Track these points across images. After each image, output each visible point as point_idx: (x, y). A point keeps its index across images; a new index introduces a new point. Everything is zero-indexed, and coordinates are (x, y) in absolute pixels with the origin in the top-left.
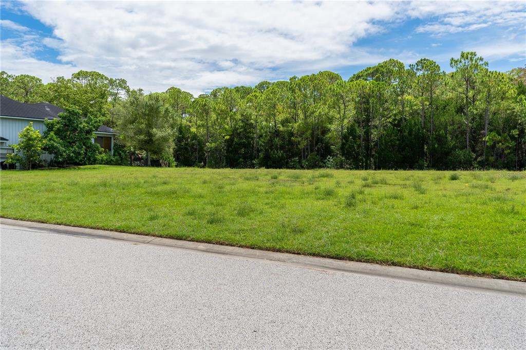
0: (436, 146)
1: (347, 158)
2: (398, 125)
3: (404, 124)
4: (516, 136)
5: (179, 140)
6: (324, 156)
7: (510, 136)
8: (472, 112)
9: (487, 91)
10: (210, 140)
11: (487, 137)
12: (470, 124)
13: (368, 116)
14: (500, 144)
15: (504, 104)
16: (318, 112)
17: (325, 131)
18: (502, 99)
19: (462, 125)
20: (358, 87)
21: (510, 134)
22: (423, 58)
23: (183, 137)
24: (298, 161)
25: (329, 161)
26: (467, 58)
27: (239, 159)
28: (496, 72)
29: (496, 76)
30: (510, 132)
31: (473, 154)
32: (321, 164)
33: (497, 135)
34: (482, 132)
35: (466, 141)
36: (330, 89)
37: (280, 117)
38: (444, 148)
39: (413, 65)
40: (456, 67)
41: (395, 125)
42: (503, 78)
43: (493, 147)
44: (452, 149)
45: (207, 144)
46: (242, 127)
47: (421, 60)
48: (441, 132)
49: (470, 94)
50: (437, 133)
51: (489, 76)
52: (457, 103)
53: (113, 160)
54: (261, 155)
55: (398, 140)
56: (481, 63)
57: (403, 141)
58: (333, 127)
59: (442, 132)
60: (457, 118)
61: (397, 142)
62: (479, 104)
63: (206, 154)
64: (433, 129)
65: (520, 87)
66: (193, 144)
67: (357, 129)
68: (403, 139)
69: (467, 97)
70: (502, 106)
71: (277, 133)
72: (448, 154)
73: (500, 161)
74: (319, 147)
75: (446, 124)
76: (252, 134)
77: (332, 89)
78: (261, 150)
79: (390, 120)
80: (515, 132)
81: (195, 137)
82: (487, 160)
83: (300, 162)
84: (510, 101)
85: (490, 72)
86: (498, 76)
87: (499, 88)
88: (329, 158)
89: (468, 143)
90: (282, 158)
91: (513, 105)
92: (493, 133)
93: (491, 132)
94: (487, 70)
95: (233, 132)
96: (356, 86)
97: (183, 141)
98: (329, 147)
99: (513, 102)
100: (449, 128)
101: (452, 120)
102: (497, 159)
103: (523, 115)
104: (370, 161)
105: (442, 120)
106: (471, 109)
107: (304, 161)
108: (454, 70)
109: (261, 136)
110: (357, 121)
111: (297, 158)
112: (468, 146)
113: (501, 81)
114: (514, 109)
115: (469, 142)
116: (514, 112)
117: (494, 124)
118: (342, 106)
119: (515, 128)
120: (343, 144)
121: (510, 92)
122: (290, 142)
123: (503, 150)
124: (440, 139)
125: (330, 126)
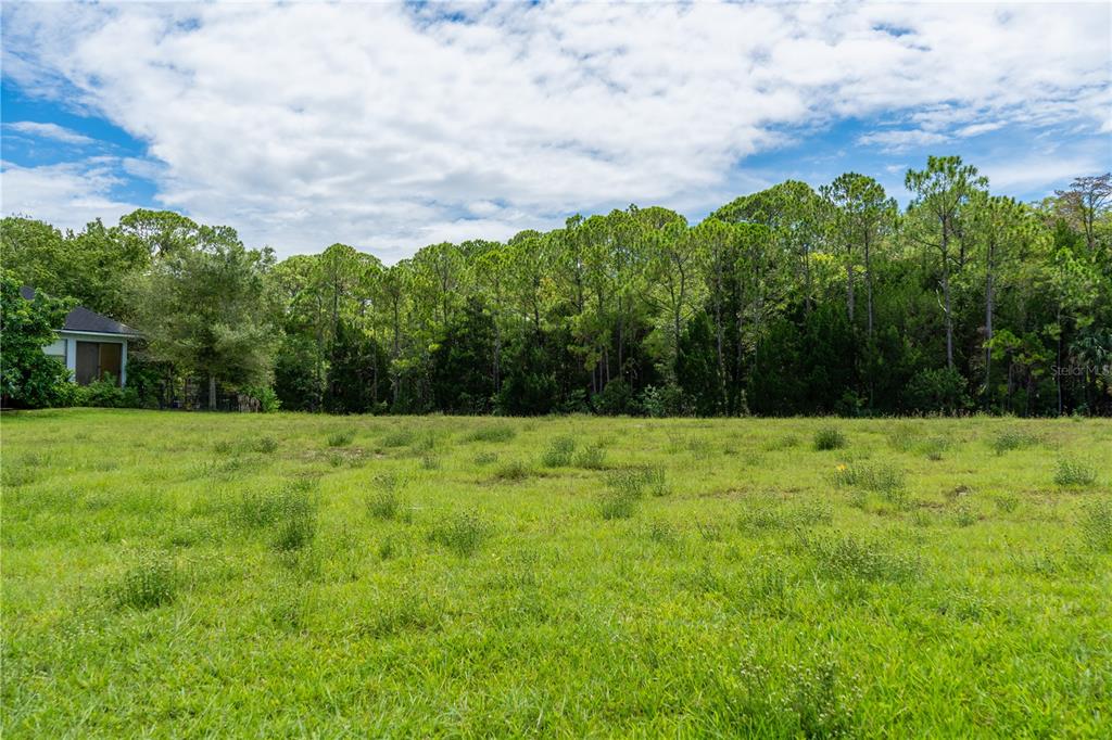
0: (880, 361)
1: (687, 390)
2: (798, 317)
3: (808, 313)
4: (1057, 338)
5: (336, 355)
6: (639, 387)
7: (1042, 337)
8: (958, 287)
9: (987, 241)
10: (402, 353)
11: (992, 342)
12: (953, 313)
13: (735, 298)
14: (1022, 356)
15: (1027, 269)
16: (623, 290)
17: (644, 331)
18: (1023, 257)
19: (936, 315)
20: (708, 234)
21: (1044, 333)
22: (849, 173)
23: (345, 348)
24: (583, 396)
25: (650, 397)
26: (942, 170)
27: (459, 394)
28: (1005, 197)
29: (1007, 207)
30: (1042, 329)
31: (962, 378)
32: (632, 403)
33: (1013, 337)
34: (980, 329)
35: (946, 351)
36: (650, 240)
37: (549, 305)
38: (898, 366)
39: (826, 188)
40: (919, 189)
41: (791, 317)
42: (1022, 211)
43: (1006, 362)
44: (915, 368)
45: (393, 362)
46: (467, 324)
47: (845, 176)
48: (890, 332)
49: (953, 247)
50: (882, 332)
51: (991, 207)
52: (924, 268)
53: (118, 397)
54: (507, 384)
55: (797, 349)
56: (972, 178)
57: (808, 352)
58: (659, 322)
59: (893, 330)
60: (925, 299)
61: (796, 354)
62: (972, 269)
63: (394, 384)
64: (874, 324)
65: (1060, 233)
66: (367, 362)
67: (710, 327)
68: (808, 346)
69: (945, 253)
70: (1021, 272)
71: (539, 337)
72: (905, 378)
73: (1024, 393)
74: (630, 366)
75: (901, 313)
76: (488, 340)
77: (654, 239)
78: (508, 374)
79: (782, 306)
80: (1054, 330)
81: (372, 347)
82: (993, 391)
83: (587, 399)
84: (1038, 262)
85: (993, 199)
86: (1010, 207)
87: (1015, 232)
88: (650, 390)
89: (950, 353)
90: (548, 392)
91: (1046, 270)
92: (1005, 333)
93: (1000, 329)
94: (986, 193)
95: (448, 335)
96: (704, 233)
97: (346, 355)
98: (651, 365)
99: (1046, 264)
100: (909, 321)
101: (915, 305)
102: (1016, 389)
103: (1070, 291)
104: (740, 397)
105: (893, 303)
106: (955, 280)
107: (595, 397)
108: (914, 195)
109: (508, 344)
110: (710, 310)
111: (583, 391)
112: (951, 363)
113: (1017, 217)
114: (1050, 278)
115: (954, 352)
116: (1049, 286)
117: (1006, 313)
118: (677, 277)
119: (1053, 319)
120: (680, 360)
121: (1038, 242)
122: (568, 357)
123: (1028, 370)
124: (888, 347)
125: (652, 320)
